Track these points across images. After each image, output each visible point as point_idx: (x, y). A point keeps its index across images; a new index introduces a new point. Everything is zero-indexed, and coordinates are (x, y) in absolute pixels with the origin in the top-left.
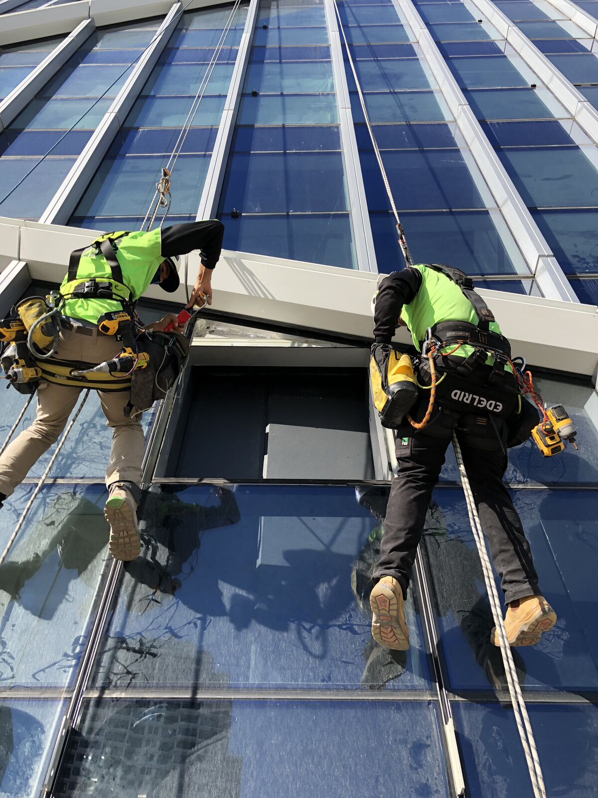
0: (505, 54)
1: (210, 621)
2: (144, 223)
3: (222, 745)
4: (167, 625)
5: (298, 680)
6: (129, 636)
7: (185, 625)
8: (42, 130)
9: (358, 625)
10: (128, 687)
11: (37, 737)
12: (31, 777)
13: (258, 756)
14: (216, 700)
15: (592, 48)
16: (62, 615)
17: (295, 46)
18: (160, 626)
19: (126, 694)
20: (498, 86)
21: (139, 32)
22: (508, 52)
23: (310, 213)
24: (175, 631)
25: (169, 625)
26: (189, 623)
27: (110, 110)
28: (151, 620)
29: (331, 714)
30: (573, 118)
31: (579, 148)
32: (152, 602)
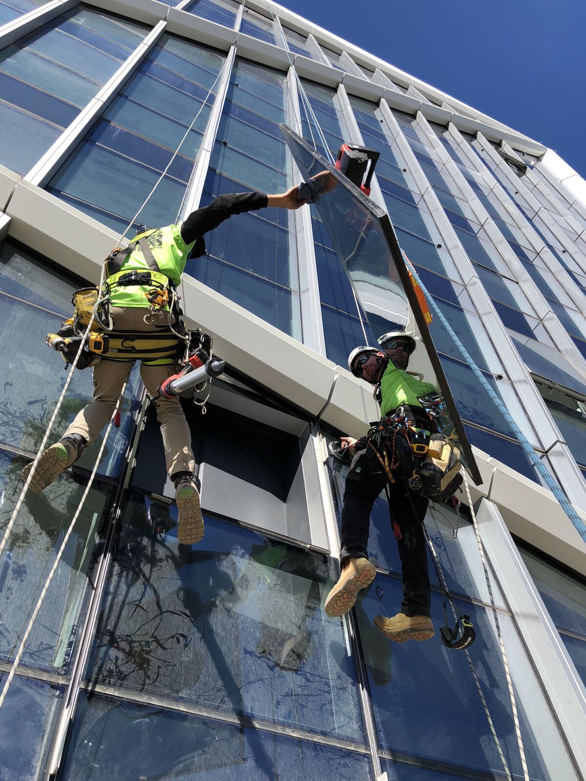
0: (418, 206)
1: (191, 640)
2: (128, 228)
3: (205, 759)
4: (153, 634)
5: (265, 713)
6: (119, 636)
7: (169, 638)
8: (20, 80)
9: (310, 673)
10: (120, 686)
11: (37, 717)
12: (34, 758)
13: (235, 775)
14: (199, 716)
15: (478, 233)
16: (56, 600)
17: (260, 115)
18: (147, 634)
19: (119, 693)
20: (415, 233)
21: (122, 28)
22: (421, 206)
23: (267, 279)
24: (161, 642)
25: (155, 635)
26: (173, 637)
27: (98, 96)
28: (138, 626)
29: (292, 750)
30: (465, 287)
31: (463, 311)
32: (139, 608)
